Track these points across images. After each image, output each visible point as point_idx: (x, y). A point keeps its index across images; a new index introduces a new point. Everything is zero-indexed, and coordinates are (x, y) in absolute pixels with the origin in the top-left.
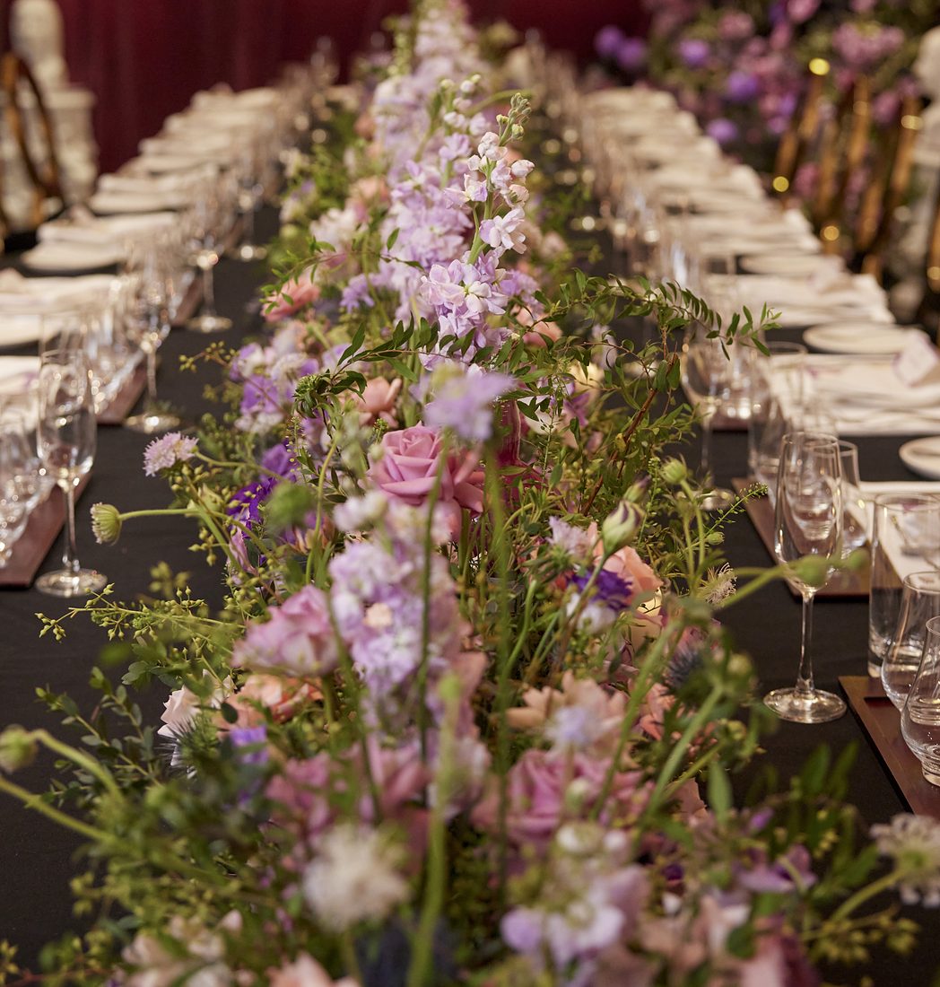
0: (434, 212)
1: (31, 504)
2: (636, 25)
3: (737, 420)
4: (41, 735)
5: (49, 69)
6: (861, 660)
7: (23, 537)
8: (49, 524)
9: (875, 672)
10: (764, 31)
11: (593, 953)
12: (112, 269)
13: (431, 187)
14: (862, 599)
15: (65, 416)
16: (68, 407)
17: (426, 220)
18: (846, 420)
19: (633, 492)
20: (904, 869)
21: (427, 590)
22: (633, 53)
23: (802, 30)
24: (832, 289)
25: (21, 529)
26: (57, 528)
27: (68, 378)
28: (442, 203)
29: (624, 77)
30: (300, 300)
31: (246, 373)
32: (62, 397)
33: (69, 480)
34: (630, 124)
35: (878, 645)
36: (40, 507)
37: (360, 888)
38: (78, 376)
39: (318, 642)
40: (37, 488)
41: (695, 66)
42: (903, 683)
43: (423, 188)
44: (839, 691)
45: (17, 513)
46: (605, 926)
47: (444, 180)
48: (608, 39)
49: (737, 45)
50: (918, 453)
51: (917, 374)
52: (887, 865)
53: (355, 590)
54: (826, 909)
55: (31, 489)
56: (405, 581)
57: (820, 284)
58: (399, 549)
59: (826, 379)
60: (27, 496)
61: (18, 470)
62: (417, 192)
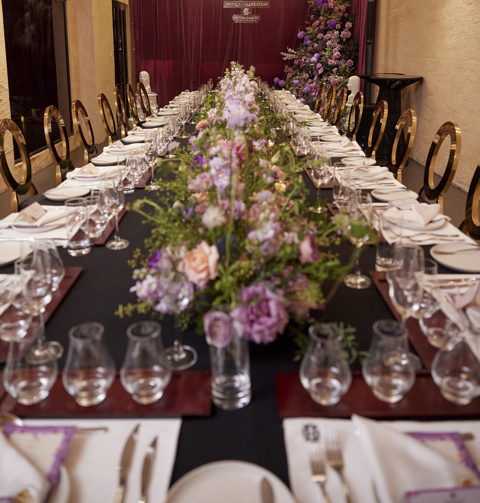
0: (234, 101)
1: (144, 171)
2: (282, 76)
3: (304, 154)
4: (145, 200)
5: (148, 88)
6: (331, 200)
7: (142, 178)
8: (148, 176)
9: (334, 203)
10: (312, 77)
11: (268, 240)
12: (162, 126)
13: (233, 96)
14: (331, 189)
15: (151, 152)
16: (151, 151)
17: (232, 103)
18: (329, 154)
19: (278, 152)
20: (338, 226)
21: (231, 167)
22: (281, 82)
23: (321, 76)
24: (325, 128)
25: (141, 176)
26: (150, 177)
27: (152, 145)
28: (236, 99)
29: (279, 88)
30: (204, 125)
31: (192, 142)
32: (150, 149)
33: (152, 164)
34: (280, 97)
35: (335, 197)
36: (146, 173)
37: (215, 219)
38: (154, 145)
39: (207, 183)
40: (145, 168)
41: (296, 85)
42: (340, 204)
43: (232, 96)
44: (327, 207)
45: (141, 173)
46: (270, 233)
47: (236, 94)
48: (276, 79)
49: (306, 80)
50: (344, 160)
51: (345, 144)
52: (334, 226)
53: (215, 168)
54: (320, 236)
55: (143, 168)
56: (226, 165)
57: (323, 127)
58: (225, 158)
59: (324, 146)
60: (143, 170)
61: (141, 165)
62: (230, 97)
